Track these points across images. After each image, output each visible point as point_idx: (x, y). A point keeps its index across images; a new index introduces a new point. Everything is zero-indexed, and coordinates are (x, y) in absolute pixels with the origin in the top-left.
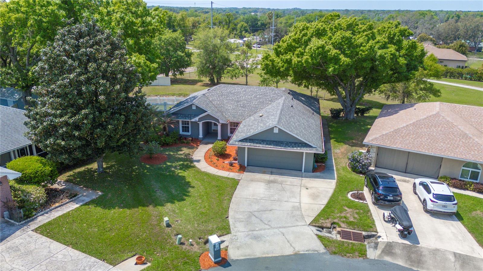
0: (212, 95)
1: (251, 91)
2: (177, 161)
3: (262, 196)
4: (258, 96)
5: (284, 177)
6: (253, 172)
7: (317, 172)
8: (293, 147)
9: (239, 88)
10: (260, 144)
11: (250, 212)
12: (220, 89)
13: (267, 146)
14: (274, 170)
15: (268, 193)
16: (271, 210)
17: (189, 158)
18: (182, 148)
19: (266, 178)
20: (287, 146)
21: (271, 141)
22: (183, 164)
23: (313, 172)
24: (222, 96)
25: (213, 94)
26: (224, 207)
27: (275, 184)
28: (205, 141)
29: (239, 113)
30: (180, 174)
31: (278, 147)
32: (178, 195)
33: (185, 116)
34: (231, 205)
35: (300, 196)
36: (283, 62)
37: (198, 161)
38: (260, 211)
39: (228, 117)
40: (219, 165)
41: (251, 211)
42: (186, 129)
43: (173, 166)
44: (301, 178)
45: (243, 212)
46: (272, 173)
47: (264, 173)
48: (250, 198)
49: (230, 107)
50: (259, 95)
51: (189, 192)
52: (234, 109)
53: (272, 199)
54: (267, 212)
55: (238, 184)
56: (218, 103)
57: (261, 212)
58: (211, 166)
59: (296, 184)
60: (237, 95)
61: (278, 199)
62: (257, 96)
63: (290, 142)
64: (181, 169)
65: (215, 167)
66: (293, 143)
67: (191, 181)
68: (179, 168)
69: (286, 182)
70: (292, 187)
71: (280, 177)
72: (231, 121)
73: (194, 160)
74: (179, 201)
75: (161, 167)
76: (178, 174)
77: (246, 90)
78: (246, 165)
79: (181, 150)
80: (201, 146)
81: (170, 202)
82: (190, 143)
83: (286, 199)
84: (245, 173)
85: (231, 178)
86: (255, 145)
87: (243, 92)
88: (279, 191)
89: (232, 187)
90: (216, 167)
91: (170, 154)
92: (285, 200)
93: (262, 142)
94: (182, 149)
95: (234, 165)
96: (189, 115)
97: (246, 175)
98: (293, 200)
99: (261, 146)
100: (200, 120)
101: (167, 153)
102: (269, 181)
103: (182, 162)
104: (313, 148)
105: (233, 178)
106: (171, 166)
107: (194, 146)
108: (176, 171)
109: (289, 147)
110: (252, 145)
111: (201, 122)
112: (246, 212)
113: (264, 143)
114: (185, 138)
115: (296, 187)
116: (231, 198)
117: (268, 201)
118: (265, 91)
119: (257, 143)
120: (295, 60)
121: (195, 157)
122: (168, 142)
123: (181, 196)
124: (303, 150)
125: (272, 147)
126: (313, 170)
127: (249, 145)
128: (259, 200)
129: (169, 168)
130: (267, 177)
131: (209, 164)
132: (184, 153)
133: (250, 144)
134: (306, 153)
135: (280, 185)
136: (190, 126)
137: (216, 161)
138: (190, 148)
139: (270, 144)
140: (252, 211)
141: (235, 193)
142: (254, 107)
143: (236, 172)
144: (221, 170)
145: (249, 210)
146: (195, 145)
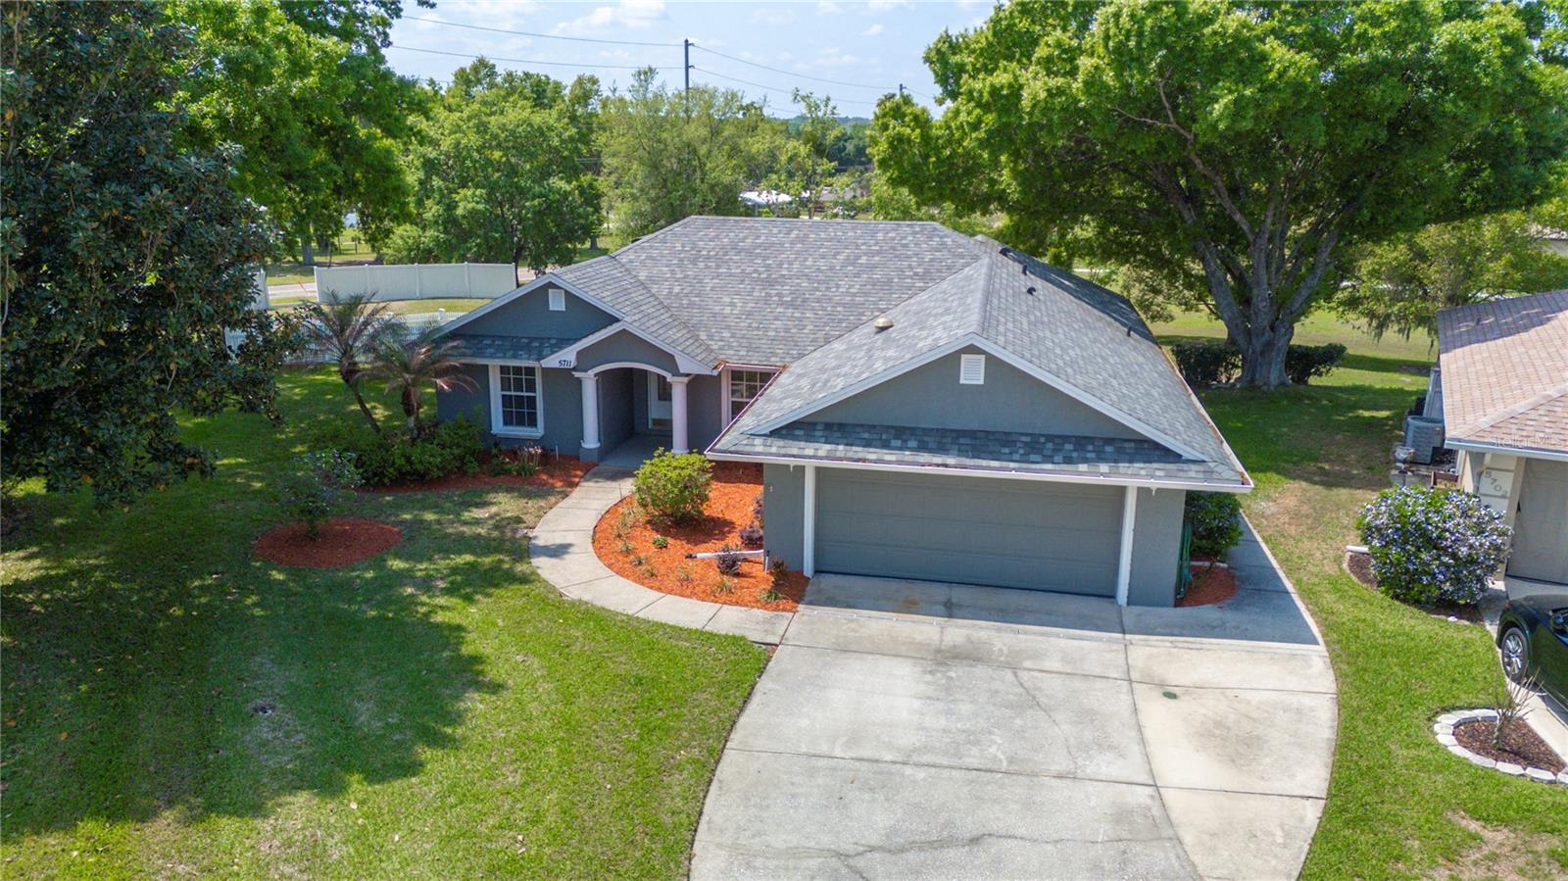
0: (650, 258)
1: (830, 240)
2: (446, 552)
3: (909, 739)
4: (863, 260)
5: (1026, 633)
6: (849, 606)
7: (1199, 603)
8: (1068, 460)
9: (775, 231)
10: (886, 445)
11: (838, 855)
12: (686, 236)
13: (925, 457)
14: (959, 594)
15: (943, 722)
16: (975, 841)
17: (514, 540)
18: (492, 495)
19: (919, 638)
20: (1033, 457)
21: (943, 432)
22: (473, 566)
23: (1178, 603)
24: (694, 262)
25: (655, 253)
26: (667, 819)
27: (980, 670)
28: (611, 465)
29: (776, 330)
30: (439, 618)
31: (984, 463)
32: (383, 736)
33: (516, 347)
34: (715, 807)
35: (1143, 742)
36: (979, 105)
37: (558, 551)
38: (902, 850)
39: (721, 348)
40: (662, 569)
41: (847, 847)
42: (520, 411)
43: (413, 577)
44: (1120, 636)
45: (793, 853)
46: (950, 610)
47: (908, 607)
48: (838, 753)
49: (732, 305)
50: (865, 254)
51: (456, 719)
52: (749, 314)
53: (974, 762)
54: (951, 854)
55: (761, 672)
56: (677, 289)
57: (912, 856)
58: (620, 572)
59: (1097, 671)
60: (765, 258)
61: (1011, 761)
62: (859, 257)
63: (1050, 438)
64: (449, 591)
65: (639, 580)
66: (1066, 439)
67: (488, 651)
68: (441, 584)
69: (1036, 655)
70: (1077, 684)
71: (999, 630)
72: (735, 363)
73: (537, 546)
74: (374, 776)
75: (351, 581)
76: (427, 615)
77: (806, 236)
78: (808, 569)
79: (485, 504)
80: (586, 485)
81: (311, 787)
82: (531, 473)
83: (1062, 764)
84: (801, 607)
85: (726, 637)
86: (858, 451)
87: (792, 243)
88: (1008, 712)
89: (724, 687)
90: (650, 578)
91: (422, 521)
92: (1055, 768)
93: (896, 438)
94: (491, 497)
95: (745, 568)
96: (532, 339)
97: (808, 622)
98: (1105, 765)
99: (893, 458)
100: (586, 359)
101: (408, 517)
102: (938, 651)
103: (469, 558)
104: (1185, 467)
105: (738, 633)
106: (404, 577)
107: (553, 486)
108: (424, 599)
109: (1049, 459)
110: (838, 454)
111: (591, 373)
112: (809, 853)
113: (905, 441)
114: (513, 448)
115: (1099, 684)
116: (717, 756)
117: (946, 773)
118: (893, 239)
119: (868, 444)
120: (1035, 86)
121: (545, 533)
122: (419, 467)
123: (400, 744)
124: (1126, 475)
125: (951, 461)
126: (1178, 592)
127: (821, 453)
128: (893, 768)
129: (390, 587)
130: (927, 629)
131: (610, 566)
132: (491, 517)
133: (828, 447)
134: (1143, 493)
135: (1009, 675)
136: (539, 395)
137: (654, 549)
138: (529, 496)
139: (941, 449)
140: (850, 848)
141: (743, 720)
142: (844, 305)
143: (756, 603)
144: (671, 592)
145: (826, 841)
146: (559, 484)
